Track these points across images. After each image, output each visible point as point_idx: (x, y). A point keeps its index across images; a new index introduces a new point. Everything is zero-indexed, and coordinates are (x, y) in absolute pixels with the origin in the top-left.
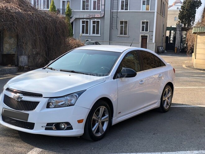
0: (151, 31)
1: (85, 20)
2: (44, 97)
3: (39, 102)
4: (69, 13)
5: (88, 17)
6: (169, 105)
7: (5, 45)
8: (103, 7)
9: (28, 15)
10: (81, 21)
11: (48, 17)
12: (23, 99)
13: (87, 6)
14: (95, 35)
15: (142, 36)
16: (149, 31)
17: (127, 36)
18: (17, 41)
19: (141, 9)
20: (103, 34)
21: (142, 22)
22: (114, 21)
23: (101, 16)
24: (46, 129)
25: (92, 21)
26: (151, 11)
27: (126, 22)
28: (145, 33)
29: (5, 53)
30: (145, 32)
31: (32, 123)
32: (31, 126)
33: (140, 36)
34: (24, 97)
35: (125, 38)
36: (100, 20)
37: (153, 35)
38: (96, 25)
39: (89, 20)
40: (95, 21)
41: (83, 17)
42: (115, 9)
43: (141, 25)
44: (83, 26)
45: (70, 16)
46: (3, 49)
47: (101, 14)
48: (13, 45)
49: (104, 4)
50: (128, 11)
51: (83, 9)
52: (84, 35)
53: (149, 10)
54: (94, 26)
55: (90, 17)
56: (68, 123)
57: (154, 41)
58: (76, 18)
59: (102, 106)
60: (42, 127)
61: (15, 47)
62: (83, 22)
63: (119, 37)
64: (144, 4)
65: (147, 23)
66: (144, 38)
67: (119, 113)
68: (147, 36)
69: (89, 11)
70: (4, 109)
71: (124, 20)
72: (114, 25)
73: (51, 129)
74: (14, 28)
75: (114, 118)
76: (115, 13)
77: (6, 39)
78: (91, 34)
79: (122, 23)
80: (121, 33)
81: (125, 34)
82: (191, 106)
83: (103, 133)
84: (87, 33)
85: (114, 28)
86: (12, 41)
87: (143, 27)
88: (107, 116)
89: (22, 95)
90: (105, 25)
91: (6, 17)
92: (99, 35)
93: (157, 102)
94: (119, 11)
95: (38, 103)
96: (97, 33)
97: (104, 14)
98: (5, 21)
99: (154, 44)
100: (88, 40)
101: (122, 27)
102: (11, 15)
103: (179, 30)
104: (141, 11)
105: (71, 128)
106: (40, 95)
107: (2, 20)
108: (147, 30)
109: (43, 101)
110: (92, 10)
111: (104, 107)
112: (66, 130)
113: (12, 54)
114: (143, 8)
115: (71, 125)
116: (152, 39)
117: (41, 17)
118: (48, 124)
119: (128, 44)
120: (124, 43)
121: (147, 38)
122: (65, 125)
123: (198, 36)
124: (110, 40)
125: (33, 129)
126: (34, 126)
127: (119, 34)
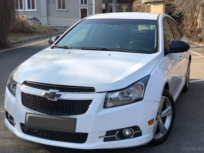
0: (90, 4)
2: (97, 92)
12: (61, 97)
14: (31, 10)
15: (81, 10)
16: (89, 4)
17: (66, 10)
20: (39, 8)
24: (106, 140)
28: (84, 6)
30: (84, 5)
31: (83, 134)
32: (82, 138)
34: (63, 93)
35: (64, 12)
37: (92, 9)
54: (29, 1)
60: (100, 137)
63: (57, 12)
66: (84, 12)
68: (87, 9)
70: (28, 115)
78: (27, 10)
80: (59, 7)
81: (64, 8)
84: (21, 8)
85: (51, 2)
88: (169, 108)
89: (58, 91)
92: (35, 10)
95: (90, 102)
96: (33, 8)
103: (115, 3)
105: (139, 134)
106: (91, 90)
108: (86, 3)
109: (97, 99)
112: (134, 137)
115: (140, 130)
116: (92, 13)
118: (108, 133)
119: (67, 18)
120: (63, 18)
121: (87, 12)
122: (133, 131)
123: (152, 6)
124: (47, 15)
125: (85, 142)
126: (87, 137)
127: (57, 8)
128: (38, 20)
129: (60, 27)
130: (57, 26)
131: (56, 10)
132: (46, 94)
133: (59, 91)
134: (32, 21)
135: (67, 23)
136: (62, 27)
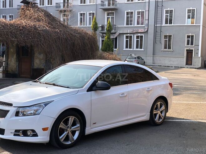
0: (197, 45)
1: (128, 35)
2: (14, 107)
3: (9, 111)
4: (110, 28)
5: (132, 32)
6: (162, 119)
7: (36, 60)
8: (147, 22)
9: (56, 32)
10: (125, 36)
11: (77, 33)
13: (131, 21)
14: (139, 49)
15: (187, 50)
16: (195, 45)
17: (171, 50)
18: (46, 57)
19: (186, 23)
20: (146, 49)
21: (187, 36)
22: (158, 35)
23: (144, 30)
25: (135, 36)
26: (196, 25)
27: (170, 36)
28: (190, 47)
29: (35, 68)
30: (190, 45)
33: (185, 50)
35: (170, 52)
36: (143, 35)
37: (198, 49)
38: (139, 40)
39: (132, 35)
40: (139, 36)
41: (126, 32)
42: (159, 24)
43: (186, 39)
44: (127, 41)
45: (110, 32)
46: (33, 64)
47: (145, 29)
48: (43, 60)
49: (148, 19)
50: (173, 25)
51: (127, 24)
52: (127, 49)
53: (194, 24)
54: (137, 41)
55: (134, 32)
56: (33, 131)
57: (200, 55)
58: (120, 33)
59: (71, 116)
60: (11, 133)
61: (44, 62)
62: (127, 37)
63: (162, 52)
64: (189, 17)
65: (192, 36)
66: (189, 52)
67: (94, 124)
68: (192, 50)
69: (133, 26)
71: (168, 34)
72: (158, 39)
73: (18, 135)
74: (40, 45)
75: (87, 128)
76: (159, 27)
77: (36, 54)
78: (135, 49)
79: (166, 37)
80: (165, 48)
81: (169, 48)
82: (191, 121)
83: (73, 142)
84: (130, 48)
85: (158, 42)
86: (42, 56)
87: (188, 41)
88: (78, 125)
90: (149, 40)
91: (34, 34)
92: (143, 50)
93: (146, 115)
94: (163, 25)
96: (141, 48)
97: (148, 28)
98: (32, 39)
99: (199, 58)
100: (131, 55)
101: (166, 41)
102: (38, 33)
104: (185, 25)
105: (36, 135)
107: (30, 37)
108: (192, 44)
110: (136, 25)
111: (74, 117)
112: (32, 136)
113: (41, 69)
114: (188, 22)
115: (36, 132)
116: (197, 53)
117: (68, 34)
118: (16, 131)
119: (172, 58)
120: (168, 58)
121: (192, 52)
122: (31, 132)
124: (153, 55)
127: (162, 48)
128: (142, 59)
129: (164, 66)
130: (161, 65)
131: (161, 50)
134: (136, 60)
135: (172, 63)
136: (165, 66)
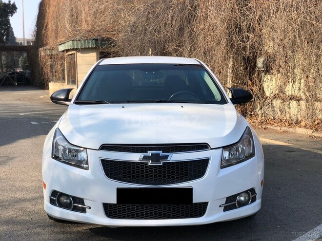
12: (169, 159)
24: (226, 209)
31: (200, 204)
32: (200, 209)
60: (220, 206)
95: (206, 161)
106: (203, 146)
109: (214, 156)
118: (228, 200)
122: (251, 194)
123: (79, 54)
125: (203, 215)
126: (206, 208)
132: (145, 158)
133: (163, 152)
